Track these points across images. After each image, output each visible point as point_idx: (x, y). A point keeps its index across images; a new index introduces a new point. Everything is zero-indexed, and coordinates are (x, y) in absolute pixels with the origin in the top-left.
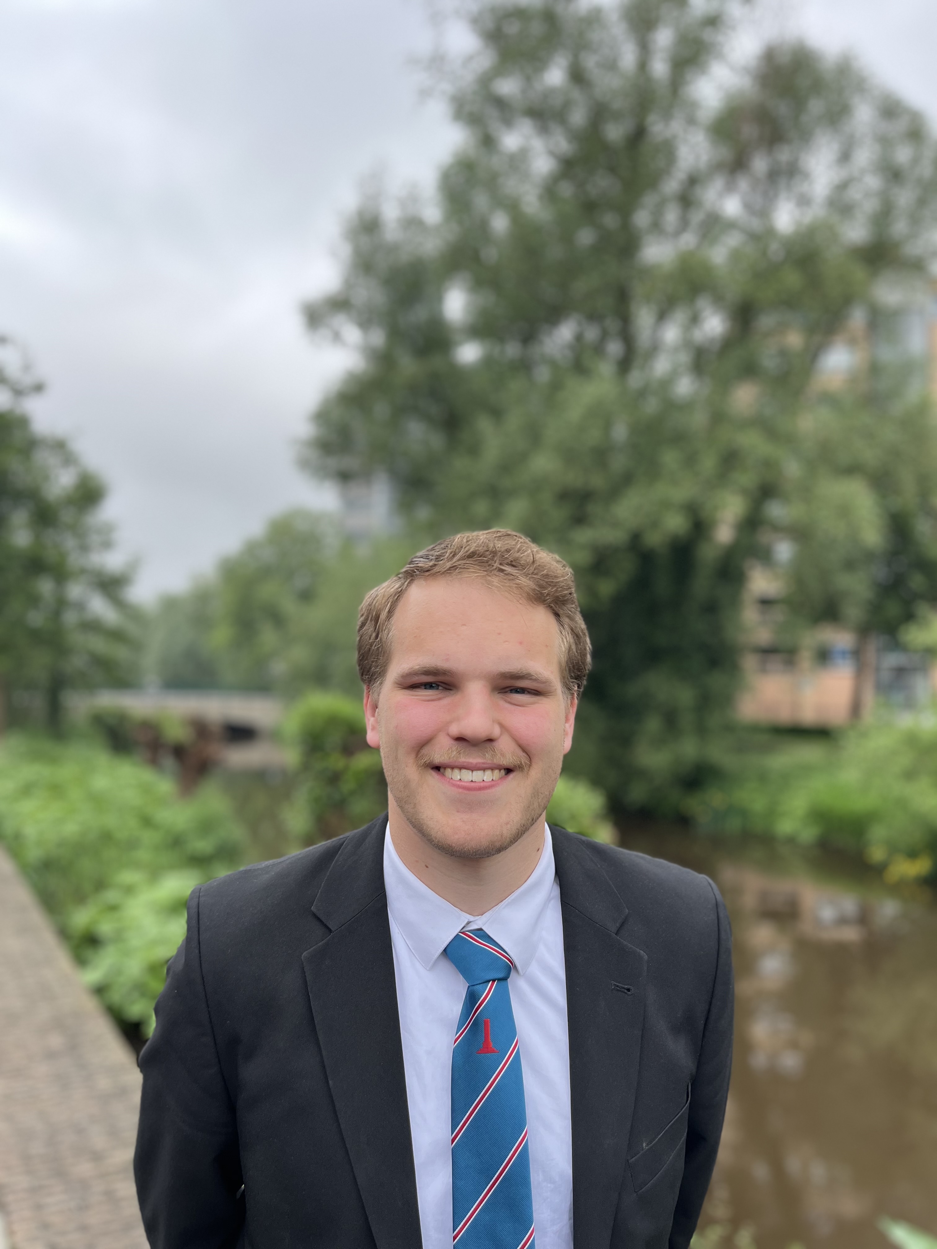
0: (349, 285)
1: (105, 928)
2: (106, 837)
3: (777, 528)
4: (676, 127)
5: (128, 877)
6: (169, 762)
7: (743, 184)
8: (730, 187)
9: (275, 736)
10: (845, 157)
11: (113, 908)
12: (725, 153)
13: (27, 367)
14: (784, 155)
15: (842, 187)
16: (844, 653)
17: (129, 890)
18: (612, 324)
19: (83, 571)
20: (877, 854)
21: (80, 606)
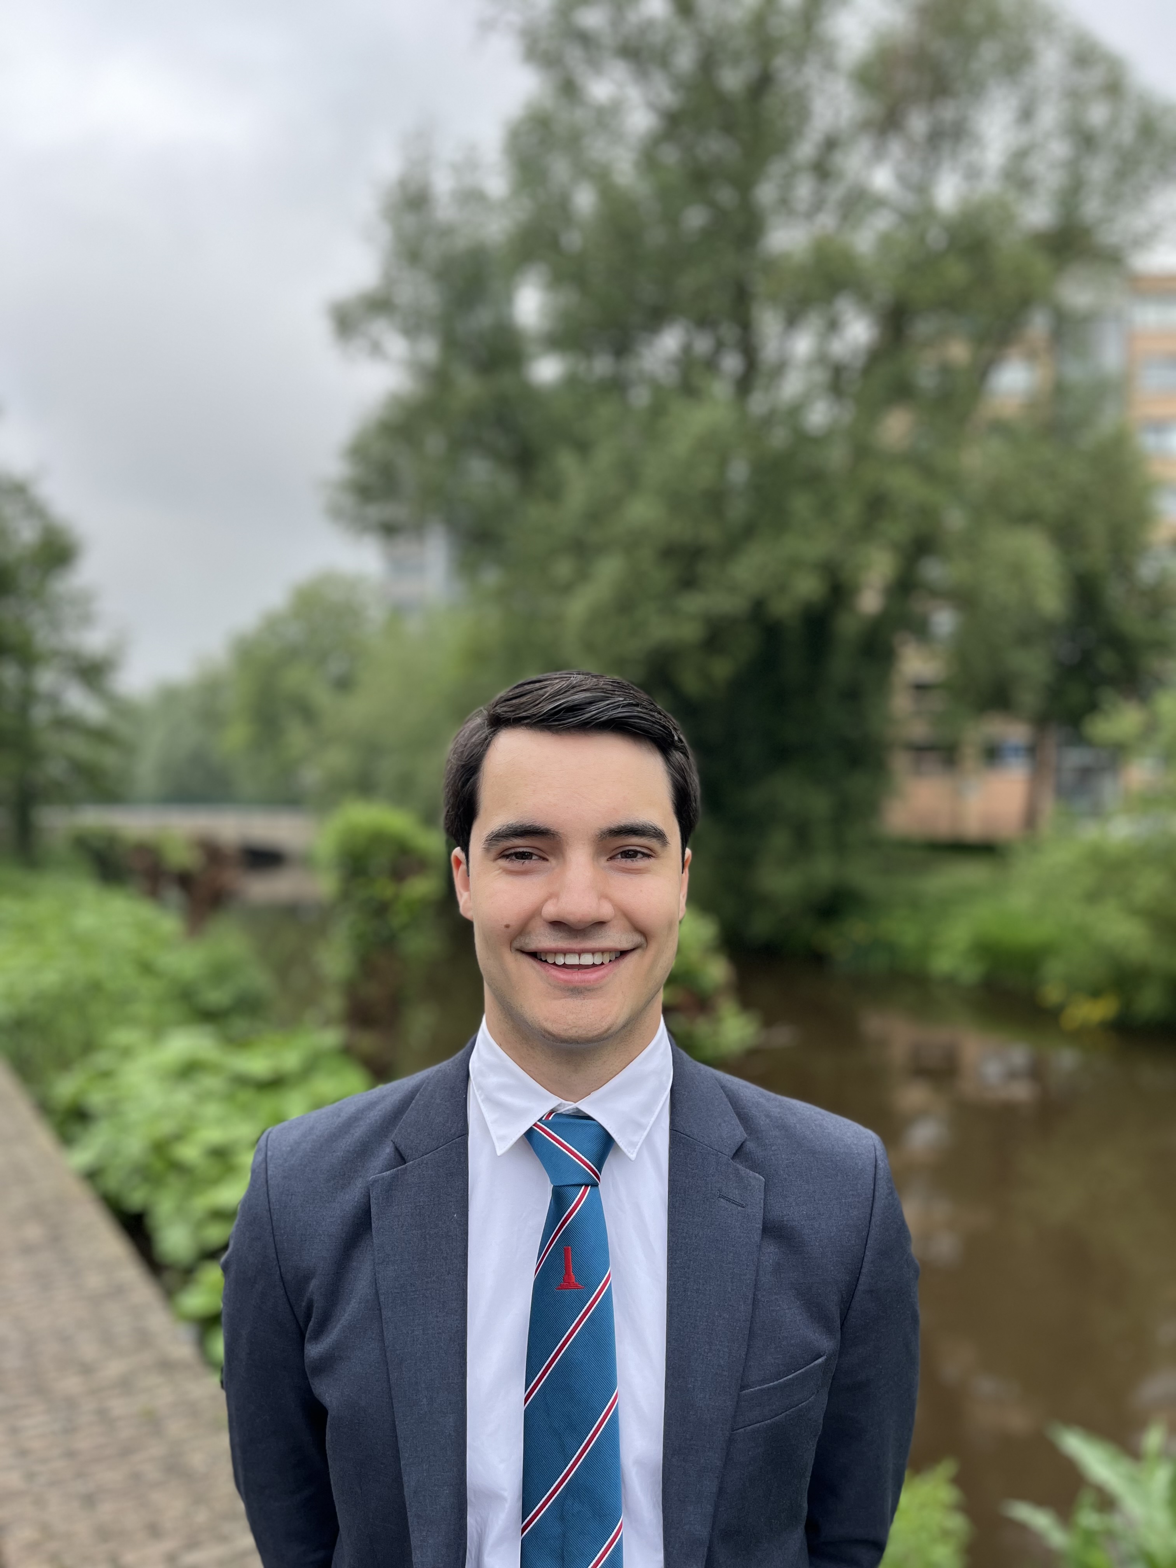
0: (390, 281)
1: (96, 1099)
2: (95, 987)
3: (935, 593)
4: (811, 73)
5: (123, 1036)
6: (174, 895)
7: (896, 148)
8: (878, 154)
9: (306, 861)
10: (1026, 115)
11: (106, 1075)
12: (872, 107)
14: (948, 112)
15: (1020, 155)
16: (1016, 750)
17: (126, 1053)
18: (729, 331)
19: (56, 653)
20: (1052, 993)
21: (54, 699)
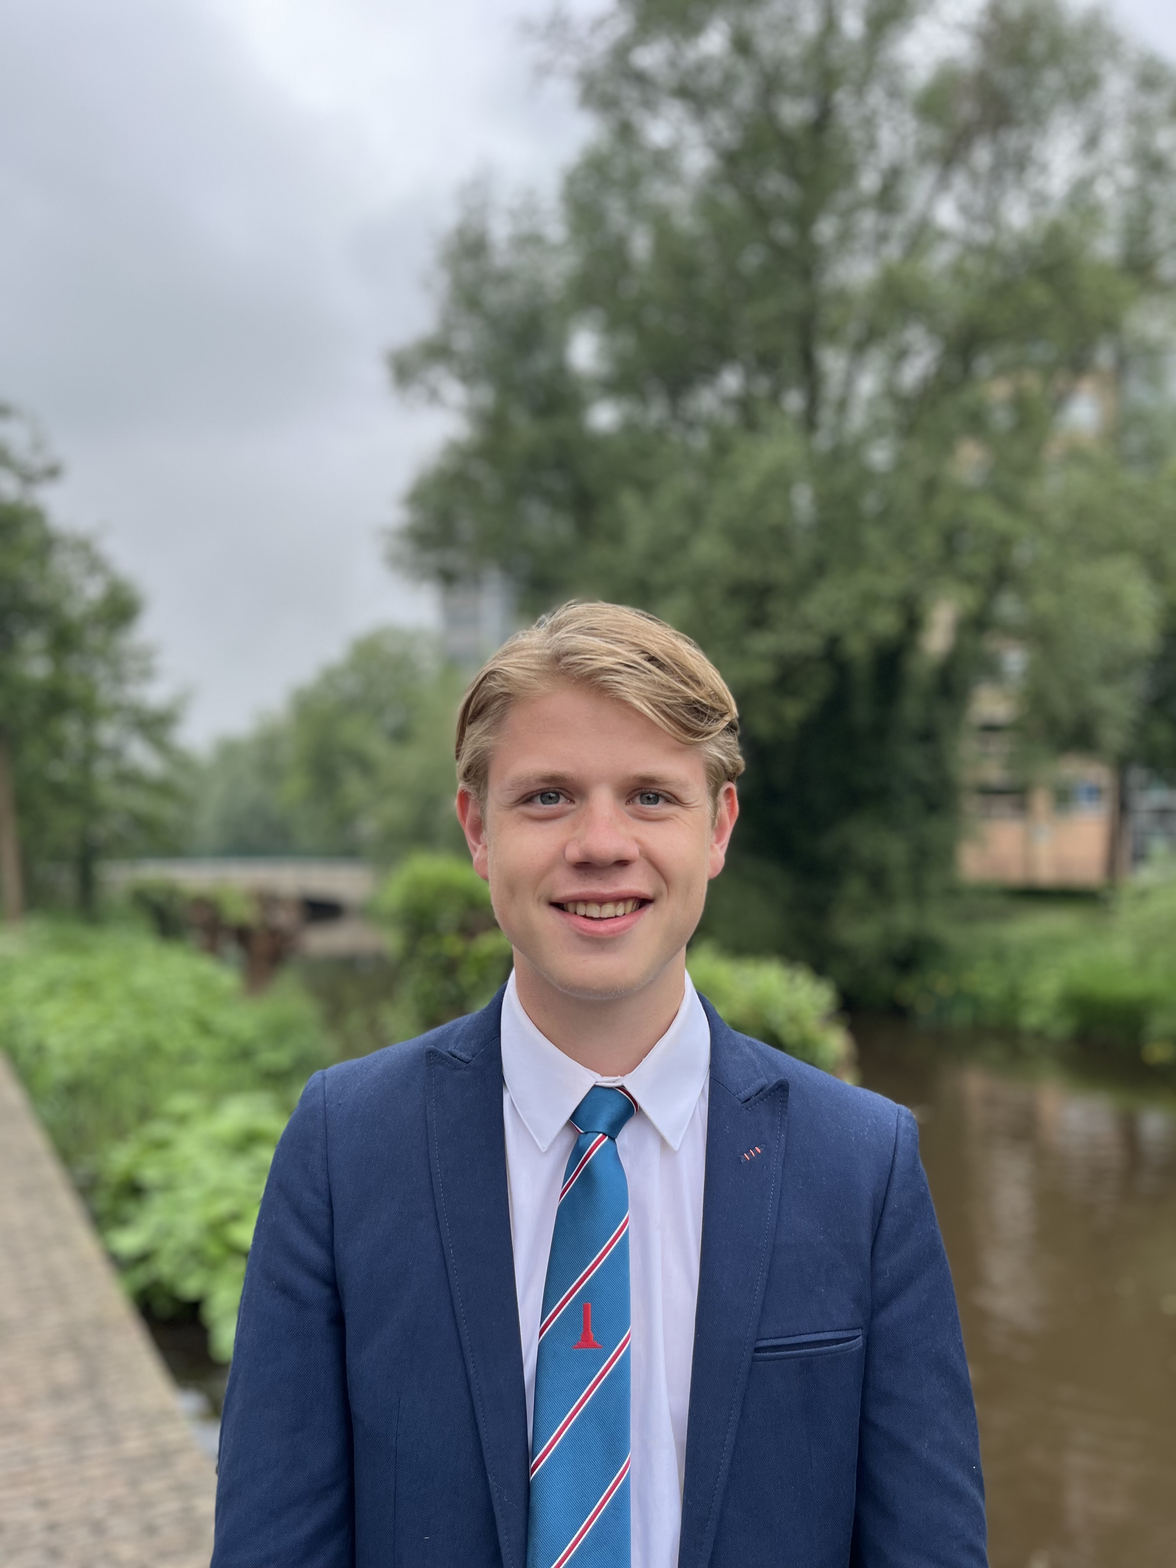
0: (448, 327)
1: (150, 1174)
2: (152, 1049)
5: (181, 1102)
6: (232, 950)
7: (960, 182)
8: (943, 184)
9: (367, 913)
10: (1091, 143)
11: (161, 1145)
12: (935, 137)
13: (38, 446)
14: (1013, 140)
16: (1092, 792)
17: (182, 1120)
18: (791, 368)
19: (117, 708)
20: (1157, 1052)
21: (116, 753)
